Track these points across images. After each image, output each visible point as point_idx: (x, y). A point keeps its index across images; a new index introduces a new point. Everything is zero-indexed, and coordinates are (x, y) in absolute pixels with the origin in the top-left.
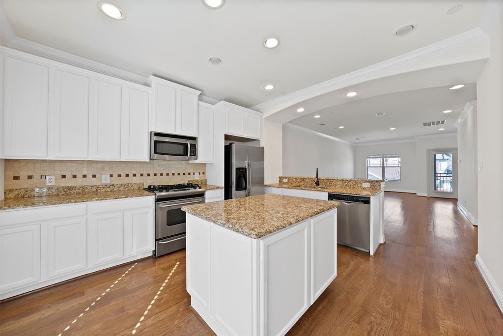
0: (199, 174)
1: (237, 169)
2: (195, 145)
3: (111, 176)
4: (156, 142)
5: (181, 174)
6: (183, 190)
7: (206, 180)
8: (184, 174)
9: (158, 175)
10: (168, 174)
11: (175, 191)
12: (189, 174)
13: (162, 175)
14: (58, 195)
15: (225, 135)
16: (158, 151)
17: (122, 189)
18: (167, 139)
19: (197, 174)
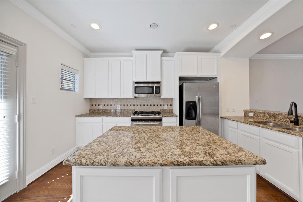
0: (168, 105)
1: (187, 103)
2: (159, 87)
3: (121, 105)
4: (136, 87)
5: (156, 105)
6: (146, 115)
7: (172, 110)
8: (157, 105)
9: (142, 105)
10: (147, 105)
11: (142, 115)
12: (161, 105)
13: (144, 105)
14: (103, 113)
15: (179, 77)
16: (137, 92)
17: (125, 112)
18: (142, 85)
19: (166, 105)
